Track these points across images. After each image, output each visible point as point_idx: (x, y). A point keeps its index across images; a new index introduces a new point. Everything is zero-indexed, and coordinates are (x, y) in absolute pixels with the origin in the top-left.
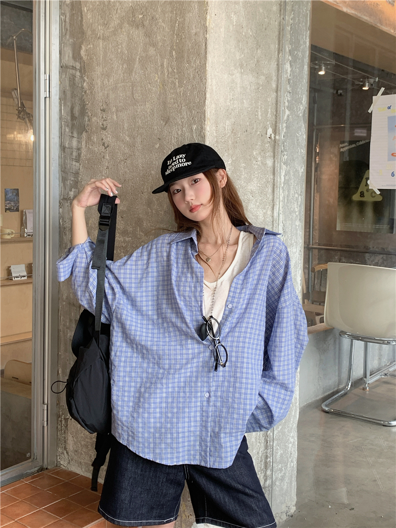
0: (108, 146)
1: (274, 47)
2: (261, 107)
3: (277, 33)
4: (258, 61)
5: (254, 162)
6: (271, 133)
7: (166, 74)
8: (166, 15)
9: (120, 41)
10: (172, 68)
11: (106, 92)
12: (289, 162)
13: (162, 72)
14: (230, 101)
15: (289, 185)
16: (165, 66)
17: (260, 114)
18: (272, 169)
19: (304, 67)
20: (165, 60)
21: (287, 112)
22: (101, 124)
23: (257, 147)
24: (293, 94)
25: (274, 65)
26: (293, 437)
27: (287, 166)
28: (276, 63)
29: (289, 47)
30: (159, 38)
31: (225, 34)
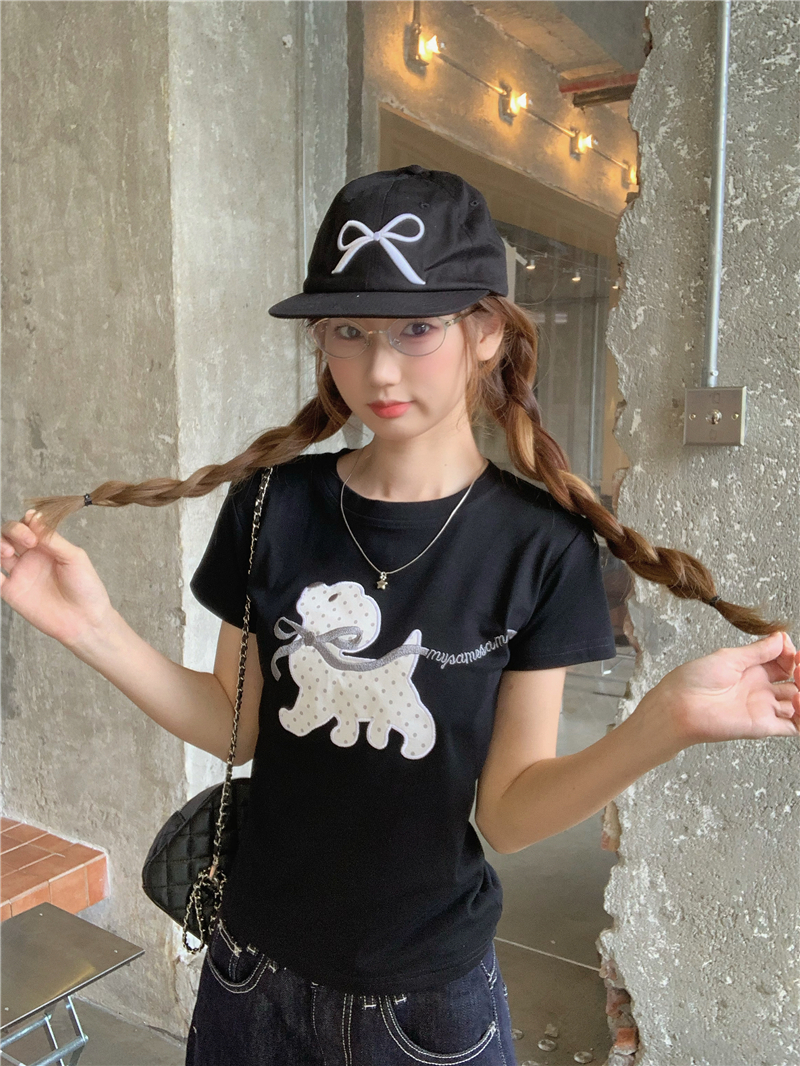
0: (34, 329)
5: (263, 353)
7: (114, 216)
8: (110, 125)
9: (45, 166)
10: (120, 205)
11: (28, 245)
13: (108, 214)
16: (112, 203)
20: (112, 194)
22: (22, 294)
30: (101, 160)
31: (201, 155)
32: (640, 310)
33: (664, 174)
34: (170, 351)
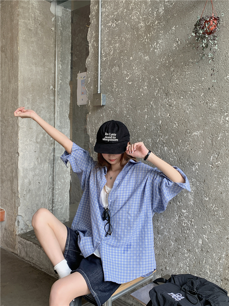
1: (52, 59)
2: (47, 79)
3: (54, 54)
4: (44, 63)
5: (44, 97)
6: (52, 87)
8: (9, 48)
10: (11, 65)
12: (62, 98)
13: (9, 67)
14: (30, 75)
15: (62, 107)
17: (46, 81)
18: (53, 100)
19: (68, 66)
21: (60, 81)
23: (45, 92)
24: (63, 75)
25: (52, 65)
26: (67, 195)
27: (61, 100)
28: (54, 64)
29: (60, 59)
30: (8, 55)
31: (27, 53)
32: (89, 79)
33: (93, 50)
34: (17, 95)
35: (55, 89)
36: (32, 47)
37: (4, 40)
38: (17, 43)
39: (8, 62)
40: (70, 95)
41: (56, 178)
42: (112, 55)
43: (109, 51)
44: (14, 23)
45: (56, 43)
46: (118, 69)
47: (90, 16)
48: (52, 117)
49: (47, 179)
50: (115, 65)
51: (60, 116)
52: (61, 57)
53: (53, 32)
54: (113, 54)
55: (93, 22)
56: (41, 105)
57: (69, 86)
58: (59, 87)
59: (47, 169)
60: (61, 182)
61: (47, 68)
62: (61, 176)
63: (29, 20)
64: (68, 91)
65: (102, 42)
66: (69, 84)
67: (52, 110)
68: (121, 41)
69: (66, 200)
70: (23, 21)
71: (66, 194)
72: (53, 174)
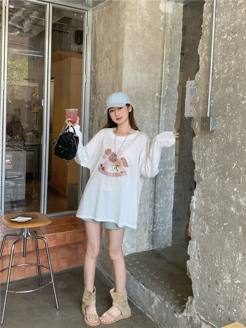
0: (100, 100)
1: (159, 62)
2: (152, 86)
3: (161, 57)
4: (150, 68)
5: (148, 106)
6: (158, 95)
8: (114, 54)
9: (104, 63)
10: (115, 72)
11: (101, 81)
12: (168, 106)
13: (113, 74)
15: (168, 115)
17: (151, 88)
18: (158, 109)
19: (177, 69)
21: (167, 87)
22: (99, 92)
23: (150, 100)
24: (170, 80)
25: (159, 69)
27: (167, 108)
28: (161, 68)
29: (168, 62)
30: (113, 62)
31: (132, 60)
32: (198, 98)
33: (204, 65)
35: (161, 96)
36: (138, 52)
37: (109, 45)
38: (123, 50)
39: (112, 68)
40: (177, 102)
41: (158, 196)
42: (226, 73)
43: (223, 68)
44: (120, 28)
45: (164, 44)
46: (232, 90)
47: (202, 26)
48: (156, 128)
49: (148, 196)
50: (229, 85)
51: (165, 126)
52: (170, 60)
53: (162, 33)
54: (228, 72)
55: (205, 33)
56: (145, 115)
57: (177, 92)
58: (165, 94)
59: (149, 186)
60: (163, 200)
61: (153, 74)
62: (164, 194)
63: (136, 22)
64: (175, 97)
65: (215, 57)
66: (177, 89)
67: (156, 120)
68: (237, 58)
69: (168, 221)
70: (130, 24)
71: (169, 214)
72: (155, 191)
